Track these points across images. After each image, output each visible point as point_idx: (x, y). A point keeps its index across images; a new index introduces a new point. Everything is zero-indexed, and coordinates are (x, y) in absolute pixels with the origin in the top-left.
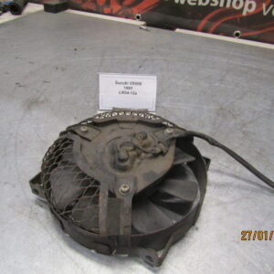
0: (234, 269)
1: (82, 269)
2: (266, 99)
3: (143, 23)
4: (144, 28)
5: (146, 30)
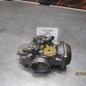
0: (70, 81)
1: (20, 85)
2: (79, 26)
3: (39, 3)
4: (39, 5)
5: (40, 6)
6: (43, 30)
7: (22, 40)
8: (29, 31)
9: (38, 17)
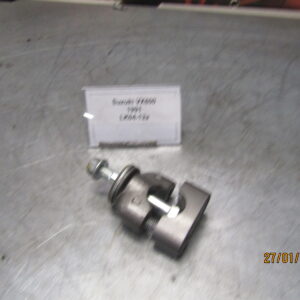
6: (114, 102)
7: (30, 147)
8: (65, 108)
9: (110, 53)
